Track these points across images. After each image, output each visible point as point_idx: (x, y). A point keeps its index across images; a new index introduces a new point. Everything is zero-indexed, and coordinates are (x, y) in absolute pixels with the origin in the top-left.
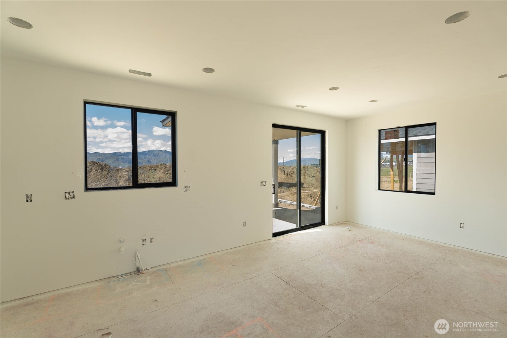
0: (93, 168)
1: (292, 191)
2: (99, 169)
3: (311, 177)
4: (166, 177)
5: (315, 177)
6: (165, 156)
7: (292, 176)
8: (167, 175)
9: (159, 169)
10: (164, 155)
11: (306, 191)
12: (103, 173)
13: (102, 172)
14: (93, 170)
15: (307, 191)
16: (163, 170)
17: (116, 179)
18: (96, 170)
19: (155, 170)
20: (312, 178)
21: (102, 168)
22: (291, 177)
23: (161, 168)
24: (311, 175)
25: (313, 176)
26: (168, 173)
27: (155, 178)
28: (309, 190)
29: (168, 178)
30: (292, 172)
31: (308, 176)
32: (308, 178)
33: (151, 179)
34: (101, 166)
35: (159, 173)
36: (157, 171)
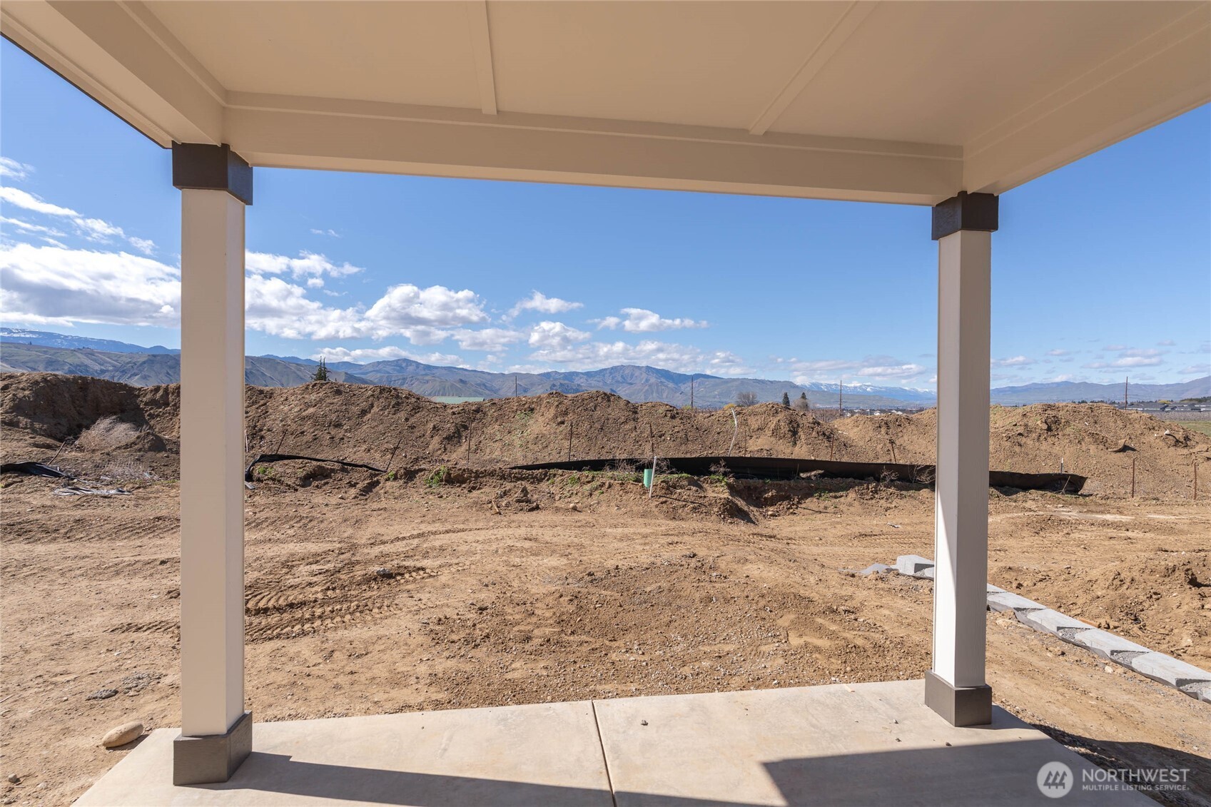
0: (376, 404)
1: (1030, 510)
2: (389, 405)
3: (1116, 452)
4: (555, 433)
5: (1133, 450)
6: (647, 380)
7: (1020, 445)
8: (561, 429)
9: (543, 409)
10: (644, 376)
11: (1102, 512)
12: (396, 417)
13: (394, 414)
14: (375, 409)
15: (1109, 517)
16: (552, 411)
17: (424, 435)
18: (382, 410)
19: (532, 410)
20: (1121, 454)
21: (398, 404)
22: (1017, 449)
23: (549, 405)
24: (1116, 444)
25: (1125, 449)
26: (563, 423)
27: (525, 434)
28: (1121, 513)
29: (560, 437)
30: (1021, 430)
31: (1101, 446)
32: (1102, 454)
33: (514, 438)
34: (398, 397)
35: (541, 419)
36: (536, 415)
